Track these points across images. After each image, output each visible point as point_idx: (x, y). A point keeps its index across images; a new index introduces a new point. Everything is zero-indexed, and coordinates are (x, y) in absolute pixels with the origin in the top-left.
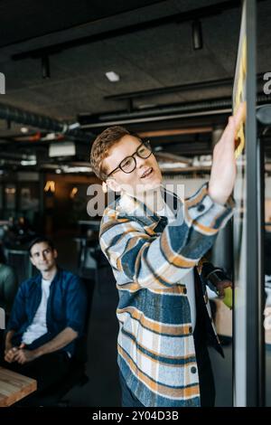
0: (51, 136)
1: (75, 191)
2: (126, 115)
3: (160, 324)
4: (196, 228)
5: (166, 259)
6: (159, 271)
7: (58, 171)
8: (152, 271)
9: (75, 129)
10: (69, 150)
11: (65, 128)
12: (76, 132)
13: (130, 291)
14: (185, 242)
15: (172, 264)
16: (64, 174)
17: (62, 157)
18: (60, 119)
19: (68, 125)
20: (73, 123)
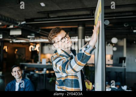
0: (12, 27)
1: (16, 50)
2: (46, 19)
3: (74, 88)
4: (85, 53)
5: (76, 63)
6: (73, 67)
7: (11, 42)
8: (71, 67)
9: (23, 24)
10: (19, 33)
11: (19, 24)
12: (23, 25)
13: (62, 80)
14: (82, 58)
15: (77, 64)
16: (13, 43)
17: (15, 35)
18: (17, 20)
19: (21, 22)
20: (23, 21)
